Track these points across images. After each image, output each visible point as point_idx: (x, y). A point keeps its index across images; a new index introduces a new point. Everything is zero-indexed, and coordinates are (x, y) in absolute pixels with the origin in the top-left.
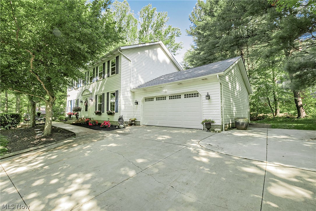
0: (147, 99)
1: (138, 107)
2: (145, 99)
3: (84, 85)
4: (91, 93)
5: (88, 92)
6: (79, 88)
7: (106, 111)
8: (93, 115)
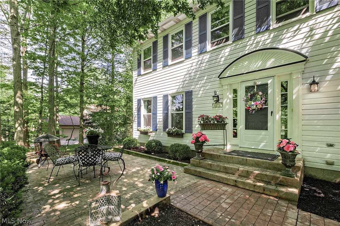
3: (230, 42)
4: (306, 57)
5: (272, 60)
6: (192, 58)
8: (330, 149)
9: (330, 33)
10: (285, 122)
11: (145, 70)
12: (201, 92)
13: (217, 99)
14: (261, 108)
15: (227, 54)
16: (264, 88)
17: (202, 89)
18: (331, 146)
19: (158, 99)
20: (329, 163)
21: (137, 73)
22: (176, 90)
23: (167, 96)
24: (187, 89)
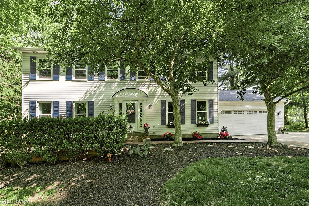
0: (224, 112)
2: (222, 112)
3: (118, 80)
4: (148, 96)
5: (137, 94)
6: (94, 81)
7: (190, 122)
8: (154, 128)
9: (153, 89)
10: (141, 120)
11: (41, 77)
12: (100, 103)
13: (111, 108)
14: (133, 113)
15: (116, 85)
16: (134, 104)
17: (101, 101)
18: (154, 127)
19: (60, 103)
20: (154, 133)
21: (29, 77)
22: (79, 99)
23: (71, 102)
24: (90, 100)
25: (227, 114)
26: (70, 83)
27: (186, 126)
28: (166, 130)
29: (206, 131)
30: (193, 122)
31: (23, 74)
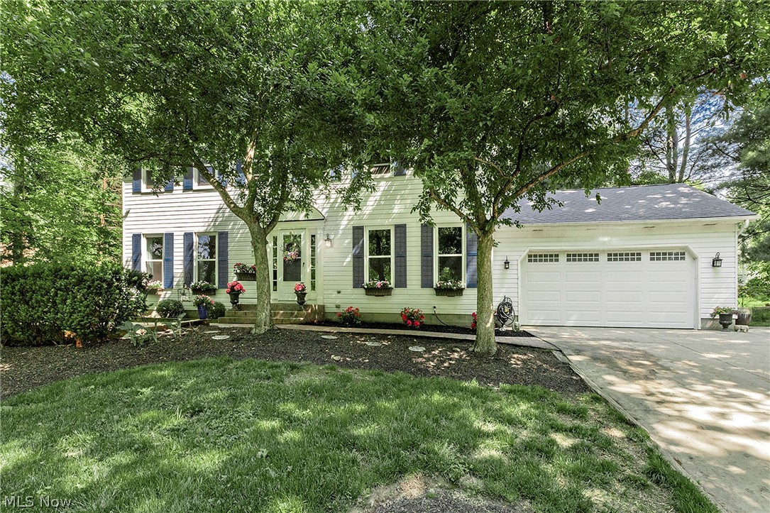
0: (533, 257)
1: (508, 276)
2: (530, 256)
4: (325, 217)
5: (304, 213)
7: (420, 283)
8: (339, 295)
11: (150, 186)
12: (239, 235)
14: (296, 259)
16: (298, 238)
18: (339, 292)
19: (175, 238)
20: (338, 307)
21: (131, 187)
22: (205, 228)
23: (191, 234)
24: (221, 229)
25: (546, 263)
26: (190, 194)
27: (410, 292)
28: (365, 301)
29: (459, 307)
30: (426, 282)
31: (123, 183)
